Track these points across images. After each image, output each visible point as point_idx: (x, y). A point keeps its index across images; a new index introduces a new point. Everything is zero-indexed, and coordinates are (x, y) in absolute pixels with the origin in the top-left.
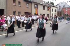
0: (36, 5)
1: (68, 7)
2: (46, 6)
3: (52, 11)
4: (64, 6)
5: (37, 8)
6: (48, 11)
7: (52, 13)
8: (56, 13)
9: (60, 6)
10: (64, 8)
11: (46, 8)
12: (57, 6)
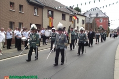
0: (50, 12)
1: (103, 15)
2: (68, 14)
3: (78, 23)
4: (97, 14)
5: (52, 16)
6: (71, 23)
7: (77, 25)
8: (84, 25)
9: (90, 15)
10: (97, 18)
11: (67, 17)
12: (85, 15)
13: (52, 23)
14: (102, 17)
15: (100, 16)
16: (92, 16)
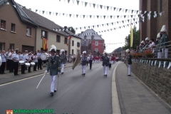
0: (44, 33)
1: (99, 38)
2: (63, 35)
3: (73, 45)
4: (93, 37)
5: (46, 37)
6: (66, 45)
7: (72, 48)
8: (79, 48)
9: (85, 37)
10: (93, 40)
11: (62, 39)
12: (80, 37)
13: (46, 45)
14: (98, 40)
15: (95, 38)
16: (88, 38)
